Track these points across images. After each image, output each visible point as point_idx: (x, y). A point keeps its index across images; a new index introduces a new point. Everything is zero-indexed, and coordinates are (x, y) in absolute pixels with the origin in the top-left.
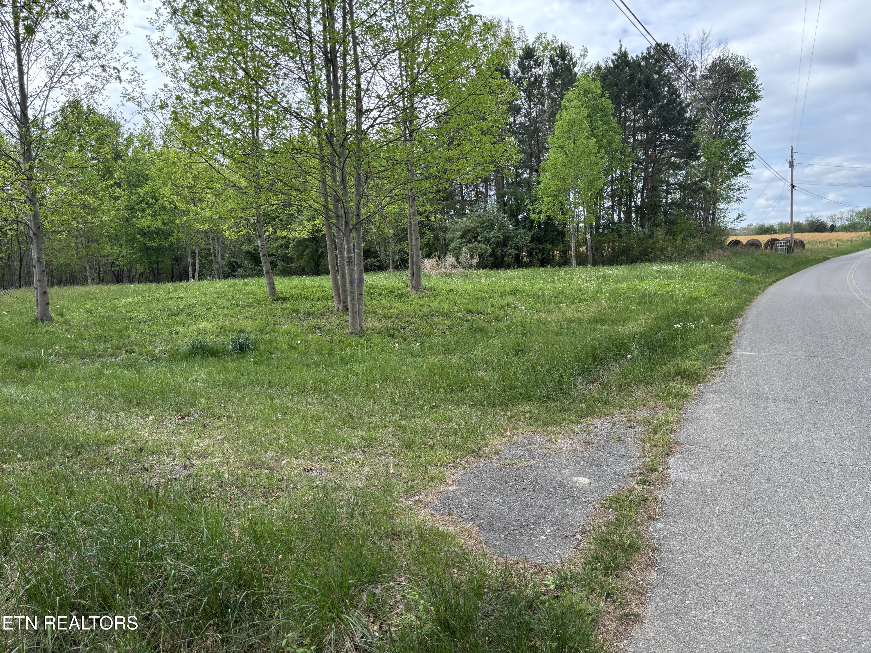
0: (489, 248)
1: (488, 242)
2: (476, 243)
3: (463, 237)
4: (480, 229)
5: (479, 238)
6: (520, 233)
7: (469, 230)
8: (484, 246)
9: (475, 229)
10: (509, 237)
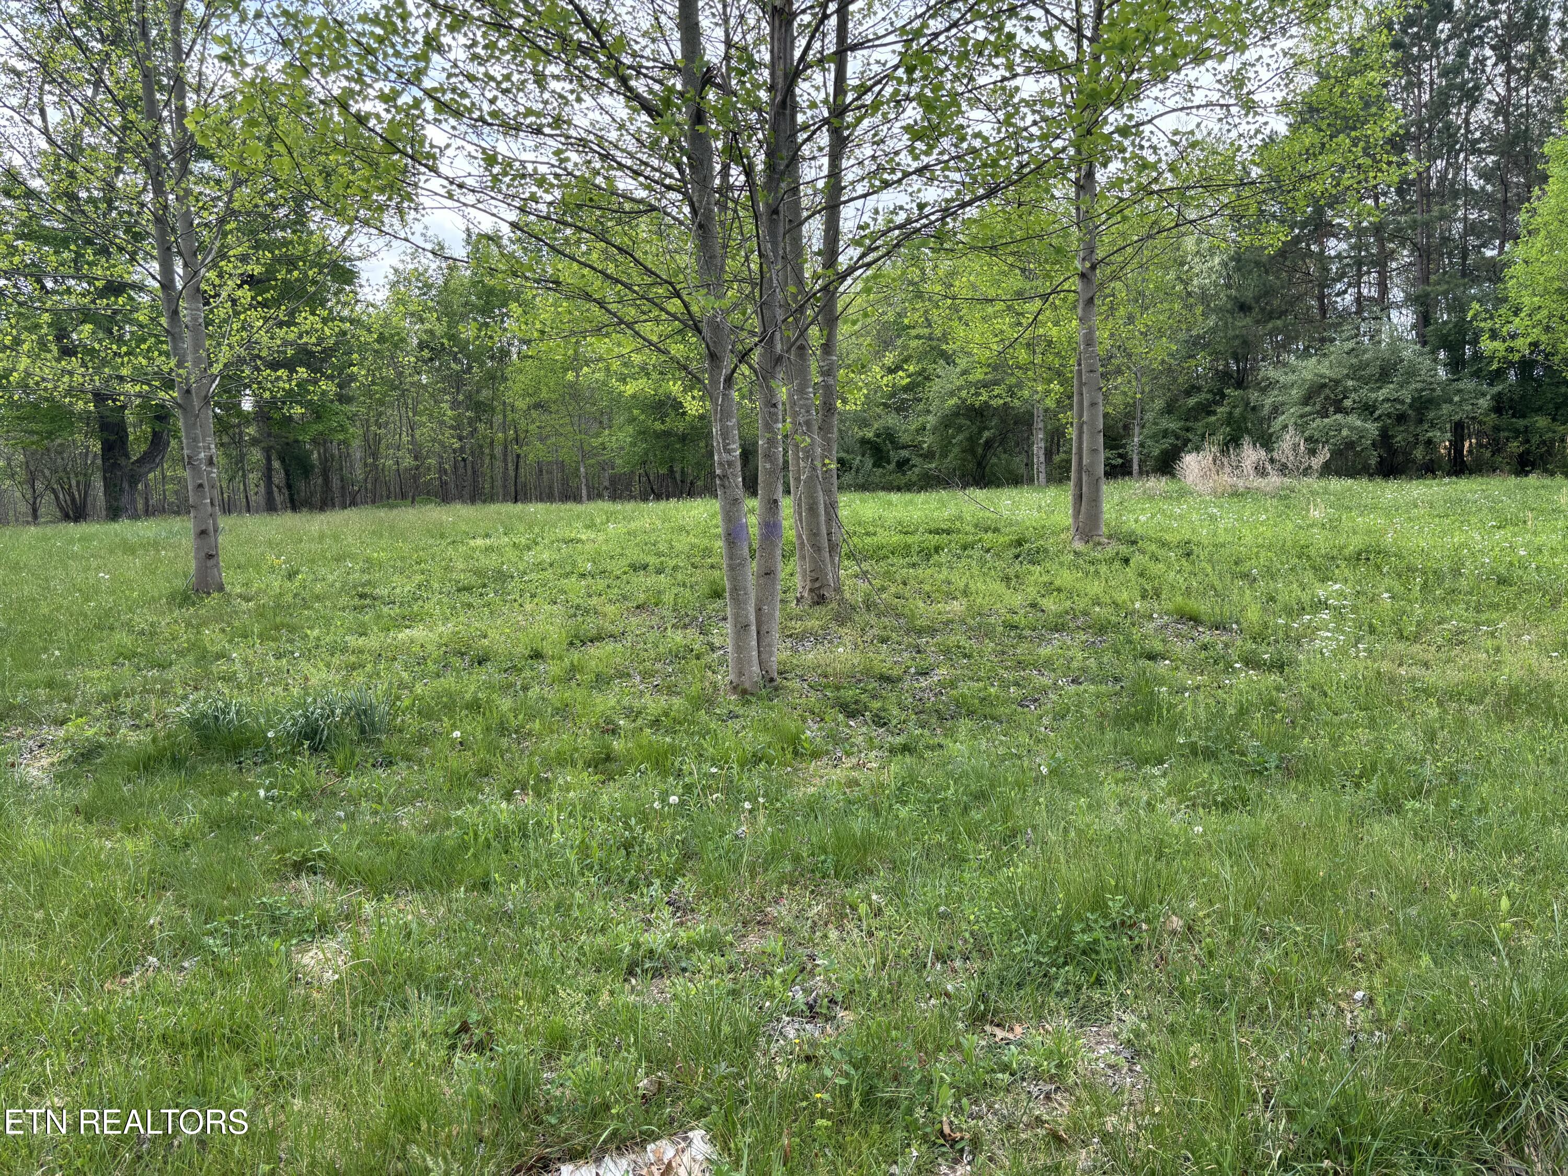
0: (1372, 428)
1: (1372, 413)
2: (1339, 416)
3: (1307, 400)
4: (1350, 383)
5: (1348, 403)
6: (1459, 391)
7: (1324, 386)
8: (1359, 423)
9: (1337, 382)
10: (1430, 401)
